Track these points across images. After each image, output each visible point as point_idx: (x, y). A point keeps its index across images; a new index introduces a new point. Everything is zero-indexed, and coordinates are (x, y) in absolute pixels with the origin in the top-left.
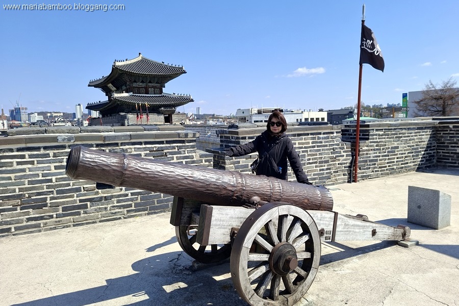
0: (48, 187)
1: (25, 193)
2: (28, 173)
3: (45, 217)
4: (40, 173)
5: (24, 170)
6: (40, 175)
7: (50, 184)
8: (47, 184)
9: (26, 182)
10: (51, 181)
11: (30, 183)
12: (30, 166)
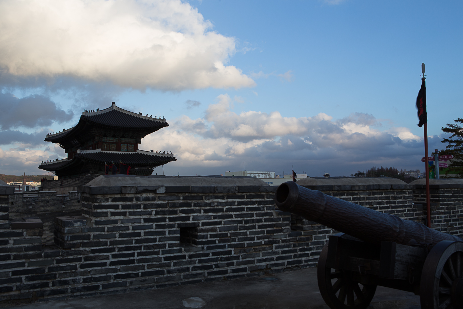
0: (137, 241)
1: (115, 246)
2: (120, 225)
3: (131, 275)
4: (130, 226)
5: (116, 222)
6: (131, 228)
7: (138, 238)
8: (136, 238)
9: (117, 235)
10: (139, 234)
11: (121, 236)
12: (122, 217)
